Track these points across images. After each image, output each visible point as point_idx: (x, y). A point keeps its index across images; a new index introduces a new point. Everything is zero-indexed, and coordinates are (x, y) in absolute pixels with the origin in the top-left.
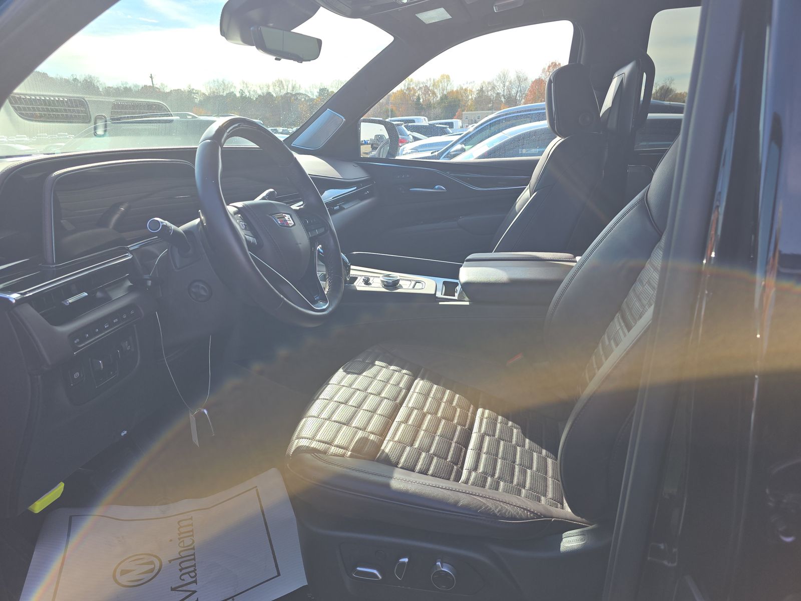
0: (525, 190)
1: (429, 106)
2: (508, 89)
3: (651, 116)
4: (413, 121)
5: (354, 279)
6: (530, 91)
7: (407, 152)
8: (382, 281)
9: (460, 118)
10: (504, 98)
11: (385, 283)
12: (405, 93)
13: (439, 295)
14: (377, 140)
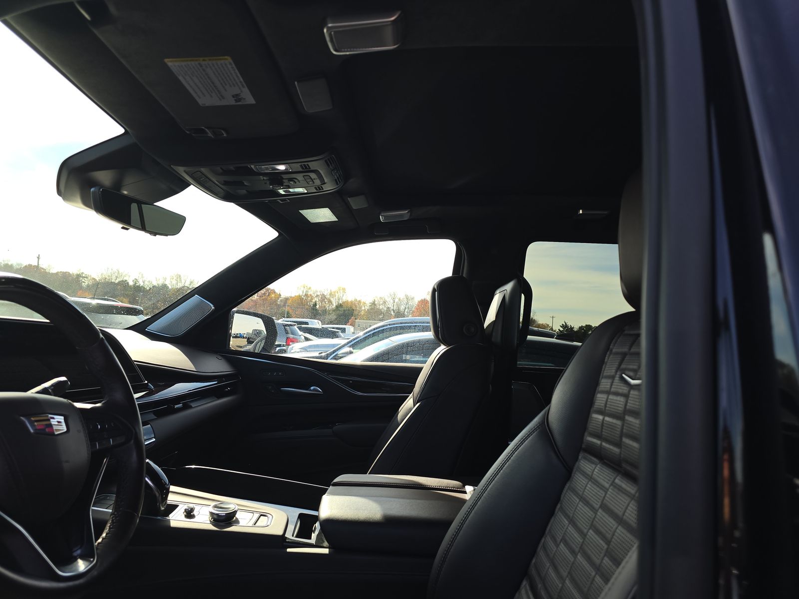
0: (408, 399)
1: (325, 312)
2: (397, 305)
3: (530, 337)
4: (307, 323)
5: (173, 507)
6: (417, 309)
7: (296, 351)
8: (212, 514)
9: (353, 325)
10: (394, 312)
11: (215, 517)
12: (303, 299)
13: (289, 535)
14: (255, 334)
